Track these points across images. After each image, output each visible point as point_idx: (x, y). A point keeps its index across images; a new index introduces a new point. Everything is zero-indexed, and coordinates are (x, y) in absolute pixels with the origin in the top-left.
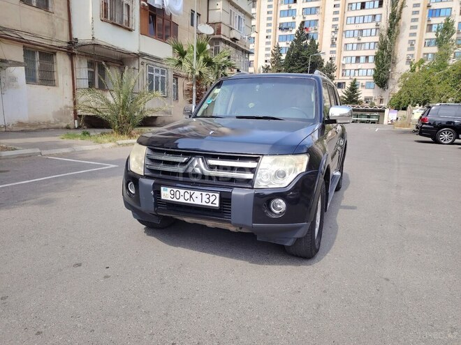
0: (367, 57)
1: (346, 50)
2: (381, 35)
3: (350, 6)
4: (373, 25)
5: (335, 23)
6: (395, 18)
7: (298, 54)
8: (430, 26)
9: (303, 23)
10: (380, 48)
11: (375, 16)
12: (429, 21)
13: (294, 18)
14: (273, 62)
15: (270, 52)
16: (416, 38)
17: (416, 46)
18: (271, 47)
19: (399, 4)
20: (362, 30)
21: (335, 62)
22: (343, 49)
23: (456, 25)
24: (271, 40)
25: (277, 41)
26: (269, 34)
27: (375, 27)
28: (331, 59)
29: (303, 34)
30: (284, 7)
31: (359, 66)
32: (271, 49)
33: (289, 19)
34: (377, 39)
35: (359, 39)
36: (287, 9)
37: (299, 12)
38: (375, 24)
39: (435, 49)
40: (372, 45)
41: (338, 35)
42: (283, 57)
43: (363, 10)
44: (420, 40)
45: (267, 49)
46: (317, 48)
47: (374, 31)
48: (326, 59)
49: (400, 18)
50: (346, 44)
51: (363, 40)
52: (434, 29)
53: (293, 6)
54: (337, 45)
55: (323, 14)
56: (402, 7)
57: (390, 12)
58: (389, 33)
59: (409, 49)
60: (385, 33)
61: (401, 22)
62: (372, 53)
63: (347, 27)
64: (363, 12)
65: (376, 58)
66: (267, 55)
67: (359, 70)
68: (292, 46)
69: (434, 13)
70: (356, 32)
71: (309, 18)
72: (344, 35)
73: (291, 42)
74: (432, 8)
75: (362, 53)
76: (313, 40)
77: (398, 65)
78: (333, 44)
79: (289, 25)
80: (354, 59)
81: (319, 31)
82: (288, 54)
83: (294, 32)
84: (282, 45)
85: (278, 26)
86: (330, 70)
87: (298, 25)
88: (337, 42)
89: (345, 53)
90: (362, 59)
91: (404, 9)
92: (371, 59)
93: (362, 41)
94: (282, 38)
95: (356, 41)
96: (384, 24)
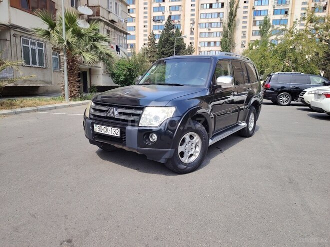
0: (215, 42)
1: (201, 37)
2: (224, 27)
3: (202, 6)
4: (218, 20)
5: (193, 17)
6: (232, 15)
7: (167, 39)
8: (255, 22)
9: (170, 17)
10: (224, 36)
11: (219, 13)
12: (254, 18)
13: (163, 13)
14: (150, 45)
15: (147, 38)
16: (247, 30)
17: (247, 35)
18: (148, 33)
19: (235, 6)
20: (211, 23)
21: (194, 46)
22: (198, 37)
23: (271, 22)
24: (147, 29)
25: (152, 29)
26: (146, 24)
27: (219, 21)
28: (190, 43)
29: (169, 26)
30: (156, 5)
31: (210, 49)
32: (148, 35)
33: (160, 14)
34: (221, 29)
35: (209, 30)
36: (158, 6)
37: (167, 9)
38: (219, 19)
39: (258, 38)
40: (218, 34)
41: (195, 26)
42: (157, 41)
43: (211, 9)
44: (249, 32)
45: (145, 35)
46: (181, 35)
47: (219, 24)
48: (187, 42)
49: (236, 16)
50: (201, 33)
51: (212, 30)
52: (258, 23)
53: (162, 4)
54: (195, 34)
55: (184, 11)
56: (237, 8)
57: (229, 11)
58: (229, 26)
59: (242, 37)
60: (226, 26)
61: (236, 18)
62: (218, 39)
63: (201, 21)
64: (211, 11)
65: (221, 43)
66: (145, 40)
67: (210, 51)
68: (163, 34)
69: (257, 13)
70: (207, 25)
71: (174, 13)
72: (199, 26)
73: (162, 31)
74: (256, 9)
75: (212, 39)
76: (178, 30)
77: (236, 48)
78: (192, 33)
79: (160, 18)
80: (206, 44)
81: (181, 23)
82: (161, 39)
83: (164, 23)
84: (156, 32)
85: (152, 18)
86: (191, 50)
87: (166, 18)
88: (194, 31)
89: (200, 40)
90: (212, 44)
91: (238, 10)
92: (218, 44)
93: (211, 31)
94: (155, 28)
95: (207, 31)
96: (226, 19)
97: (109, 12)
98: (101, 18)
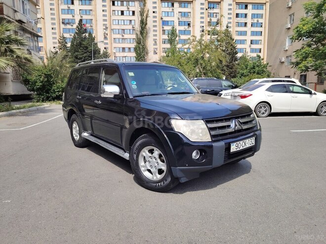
0: (129, 48)
1: (115, 42)
2: (137, 34)
3: (114, 12)
4: (130, 27)
5: (105, 23)
6: (143, 24)
7: (80, 44)
8: (164, 31)
9: (81, 21)
10: (137, 43)
11: (131, 21)
12: (163, 28)
13: (73, 16)
14: (61, 49)
15: (57, 41)
16: (157, 38)
17: (158, 43)
18: (57, 36)
19: (145, 15)
20: (124, 30)
21: (109, 51)
22: (113, 42)
23: (177, 32)
24: (57, 31)
25: (62, 32)
26: (54, 26)
27: (132, 28)
28: (105, 48)
29: (81, 28)
30: (65, 7)
31: (125, 54)
32: (58, 38)
33: (70, 17)
34: (134, 36)
35: (123, 36)
36: (67, 8)
37: (77, 12)
38: (132, 26)
39: (168, 46)
40: (132, 40)
41: (108, 32)
42: (69, 45)
43: (122, 16)
44: (160, 39)
45: (54, 38)
46: (94, 39)
47: (131, 31)
48: (101, 47)
49: (146, 24)
50: (115, 39)
51: (126, 36)
52: (166, 33)
53: (72, 7)
54: (109, 39)
55: (95, 15)
56: (147, 17)
57: (140, 19)
58: (142, 33)
59: (154, 45)
60: (139, 33)
61: (147, 26)
62: (133, 45)
63: (113, 27)
65: (135, 49)
66: (54, 43)
67: (125, 57)
68: (74, 37)
69: (165, 23)
70: (120, 31)
71: (85, 17)
72: (112, 32)
73: (73, 35)
74: (164, 19)
75: (126, 45)
76: (90, 34)
77: (149, 54)
78: (105, 38)
79: (70, 21)
80: (121, 49)
81: (94, 27)
82: (72, 42)
83: (75, 26)
84: (67, 35)
85: (61, 21)
86: (106, 55)
87: (77, 22)
88: (108, 37)
89: (114, 45)
90: (127, 50)
91: (148, 19)
92: (132, 50)
93: (124, 37)
94: (65, 30)
95: (121, 37)
96: (138, 27)
97: (16, 11)
98: (6, 17)
